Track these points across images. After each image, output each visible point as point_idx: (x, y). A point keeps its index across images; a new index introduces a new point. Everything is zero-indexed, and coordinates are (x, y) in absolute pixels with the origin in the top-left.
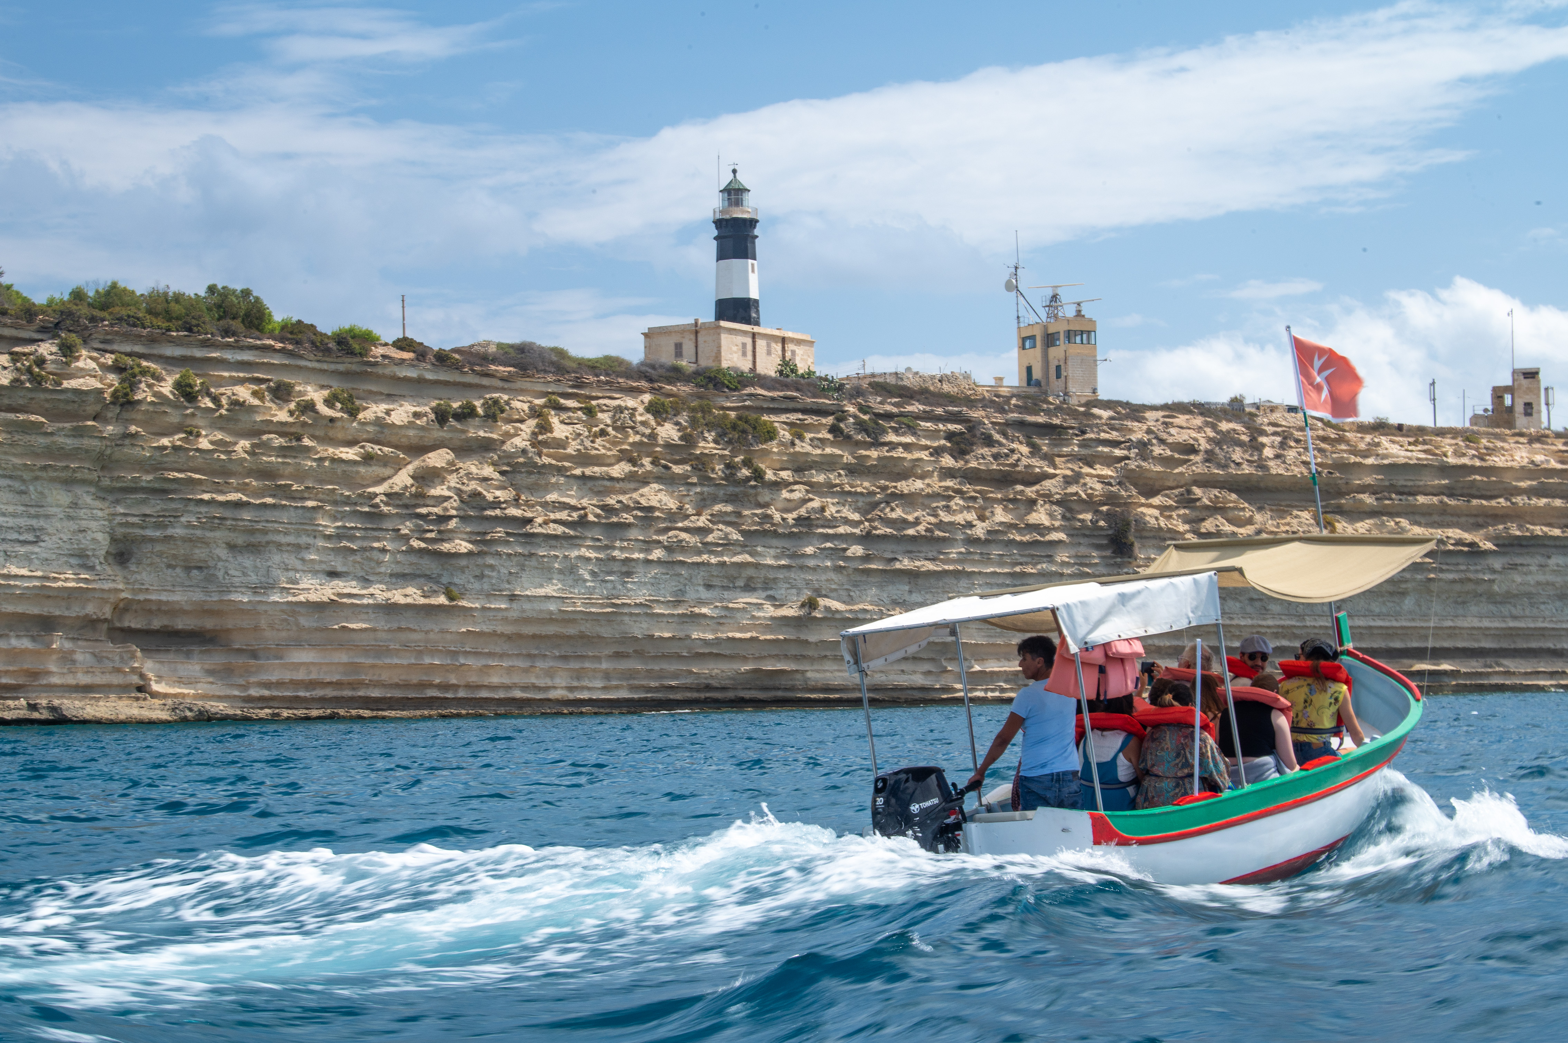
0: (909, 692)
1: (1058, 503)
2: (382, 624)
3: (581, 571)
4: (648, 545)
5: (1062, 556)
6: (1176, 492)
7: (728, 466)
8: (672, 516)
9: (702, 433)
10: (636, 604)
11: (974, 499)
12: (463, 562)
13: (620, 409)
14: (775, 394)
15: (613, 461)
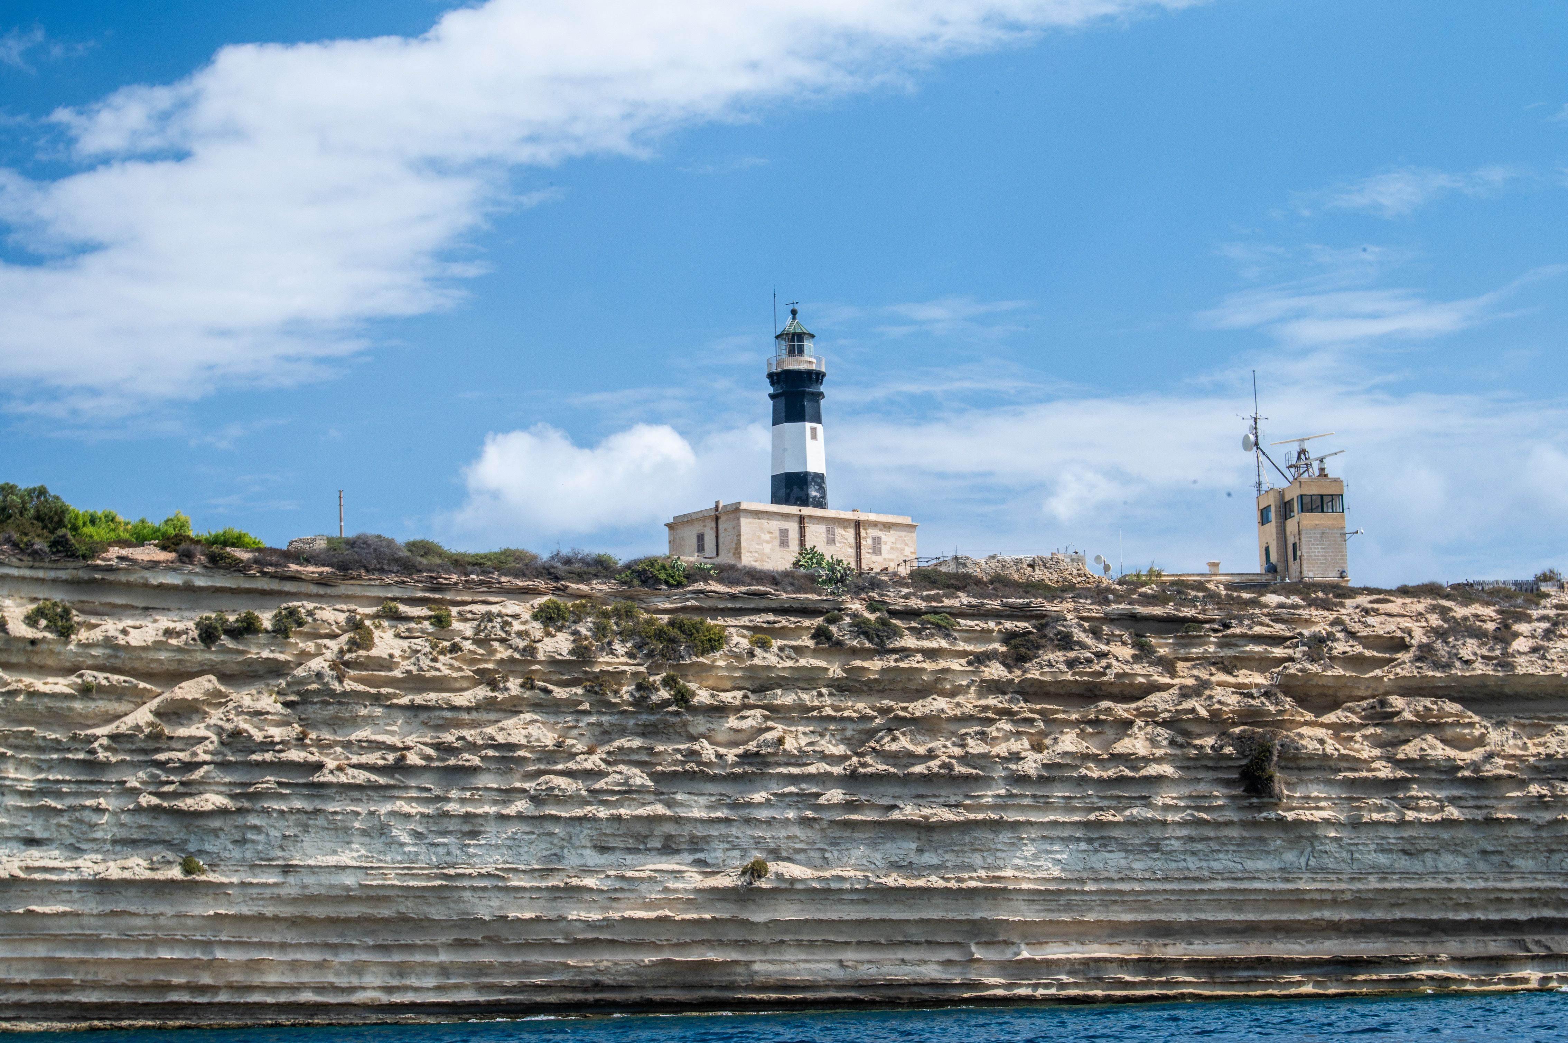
0: (915, 989)
1: (1165, 724)
2: (91, 906)
3: (395, 832)
4: (508, 794)
5: (1164, 797)
6: (1364, 704)
7: (639, 687)
8: (549, 755)
9: (610, 644)
10: (480, 875)
11: (1030, 721)
12: (216, 823)
13: (489, 617)
14: (735, 590)
15: (465, 684)
